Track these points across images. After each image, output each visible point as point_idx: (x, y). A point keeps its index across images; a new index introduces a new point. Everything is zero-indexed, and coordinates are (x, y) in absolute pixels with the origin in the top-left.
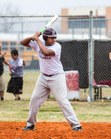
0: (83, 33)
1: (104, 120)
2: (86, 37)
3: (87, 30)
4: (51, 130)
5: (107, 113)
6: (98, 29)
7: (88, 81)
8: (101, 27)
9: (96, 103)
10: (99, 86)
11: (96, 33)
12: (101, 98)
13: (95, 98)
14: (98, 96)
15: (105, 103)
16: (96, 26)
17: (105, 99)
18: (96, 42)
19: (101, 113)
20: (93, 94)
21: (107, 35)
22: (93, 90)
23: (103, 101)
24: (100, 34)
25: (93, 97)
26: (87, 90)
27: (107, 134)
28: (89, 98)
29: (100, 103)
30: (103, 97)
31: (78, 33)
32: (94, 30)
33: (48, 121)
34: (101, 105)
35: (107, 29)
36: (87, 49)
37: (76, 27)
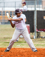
0: (32, 7)
1: (41, 47)
2: (33, 9)
3: (34, 6)
4: (17, 51)
5: (43, 44)
6: (39, 5)
7: (34, 29)
8: (40, 4)
9: (37, 39)
10: (39, 31)
11: (38, 7)
12: (40, 37)
13: (37, 37)
14: (38, 36)
15: (42, 39)
16: (37, 4)
17: (42, 37)
18: (38, 11)
19: (40, 44)
20: (36, 35)
21: (42, 8)
22: (36, 33)
23: (41, 38)
24: (40, 7)
25: (36, 37)
26: (34, 33)
27: (43, 53)
28: (34, 37)
29: (39, 39)
30: (41, 36)
31: (30, 7)
32: (37, 6)
33: (16, 47)
34: (40, 40)
35: (43, 6)
36: (34, 14)
37: (29, 5)
